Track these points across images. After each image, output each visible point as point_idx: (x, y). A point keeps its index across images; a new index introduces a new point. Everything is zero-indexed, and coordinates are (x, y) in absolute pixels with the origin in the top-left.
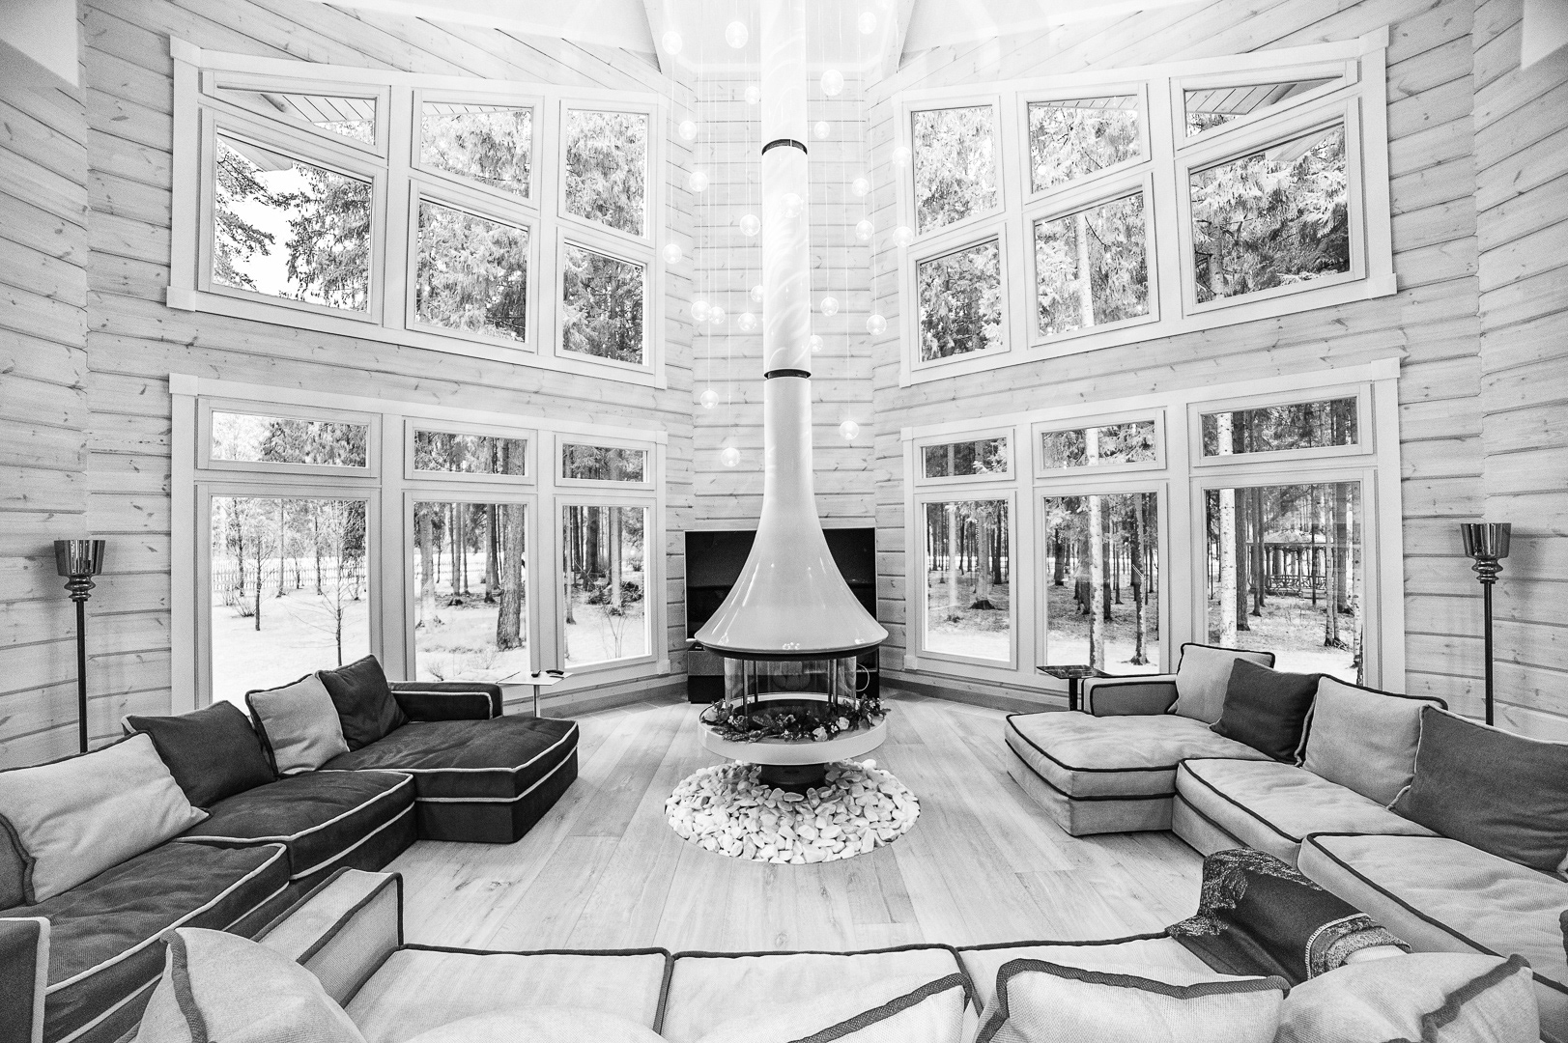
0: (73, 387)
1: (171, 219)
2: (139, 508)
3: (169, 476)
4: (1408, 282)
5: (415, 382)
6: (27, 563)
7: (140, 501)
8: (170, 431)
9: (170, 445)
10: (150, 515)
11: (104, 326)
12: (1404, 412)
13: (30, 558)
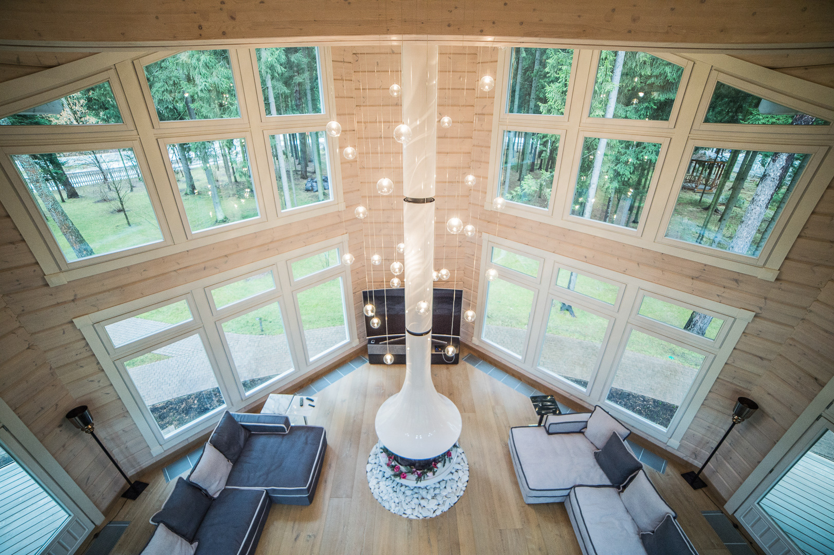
0: (29, 348)
1: (21, 235)
2: (92, 381)
3: (98, 363)
4: (783, 277)
5: (203, 266)
6: (61, 429)
7: (91, 378)
8: (87, 344)
9: (91, 350)
10: (99, 382)
11: (23, 310)
12: (743, 337)
13: (60, 426)
